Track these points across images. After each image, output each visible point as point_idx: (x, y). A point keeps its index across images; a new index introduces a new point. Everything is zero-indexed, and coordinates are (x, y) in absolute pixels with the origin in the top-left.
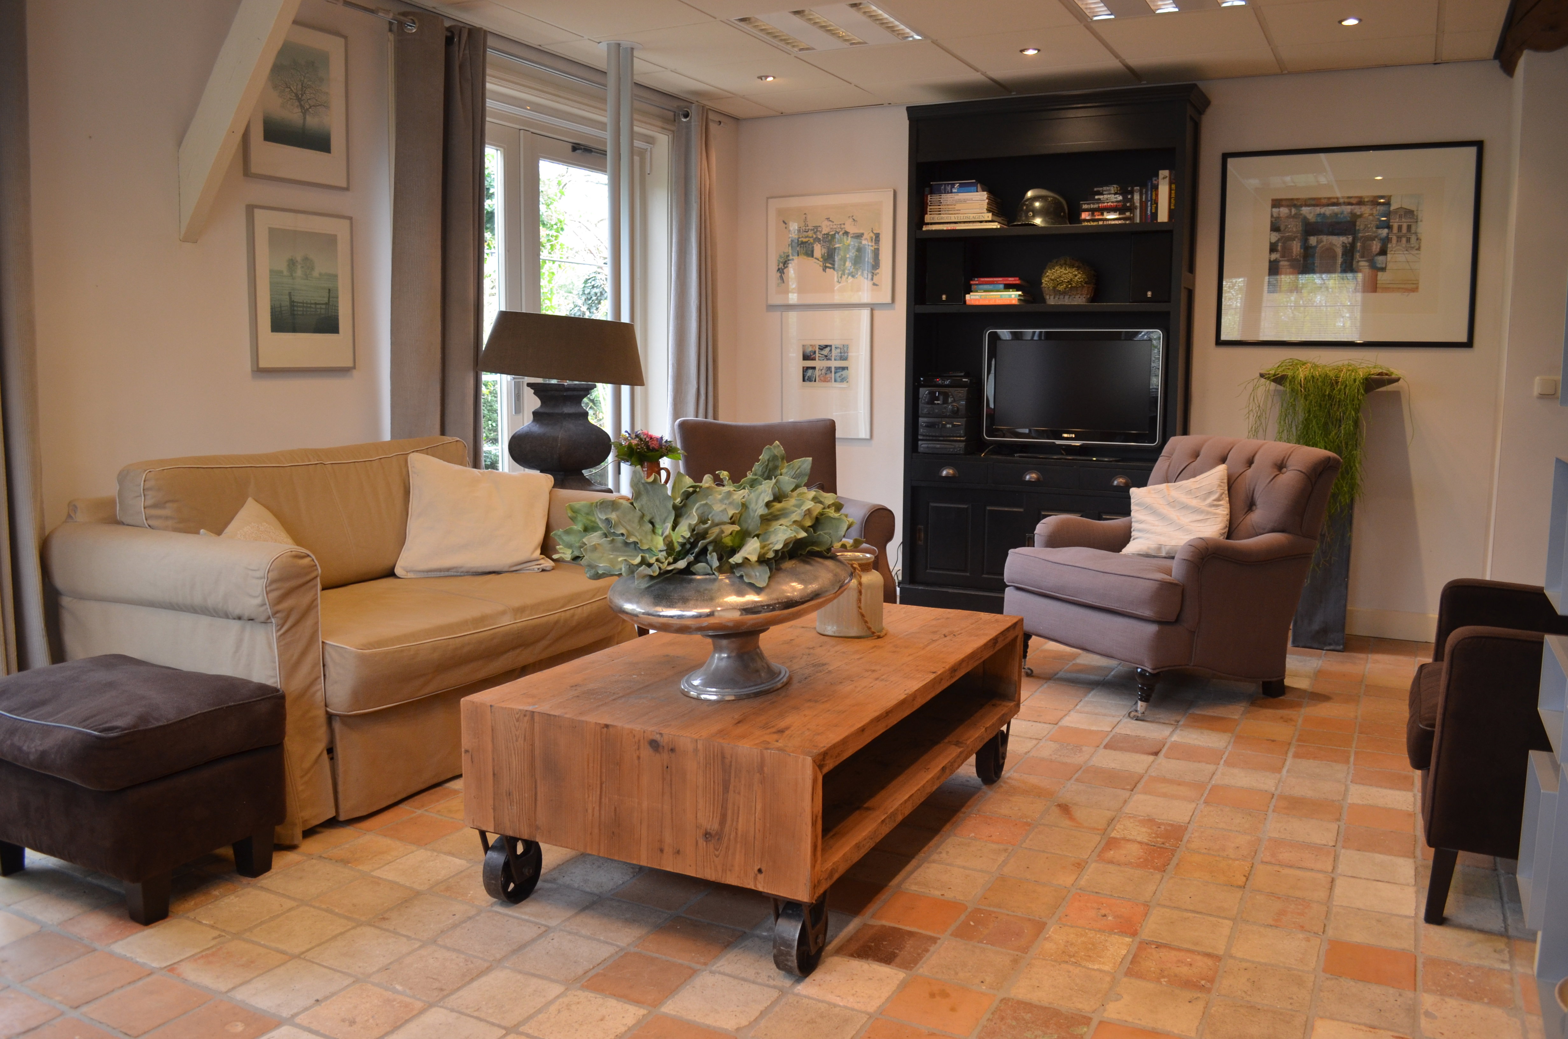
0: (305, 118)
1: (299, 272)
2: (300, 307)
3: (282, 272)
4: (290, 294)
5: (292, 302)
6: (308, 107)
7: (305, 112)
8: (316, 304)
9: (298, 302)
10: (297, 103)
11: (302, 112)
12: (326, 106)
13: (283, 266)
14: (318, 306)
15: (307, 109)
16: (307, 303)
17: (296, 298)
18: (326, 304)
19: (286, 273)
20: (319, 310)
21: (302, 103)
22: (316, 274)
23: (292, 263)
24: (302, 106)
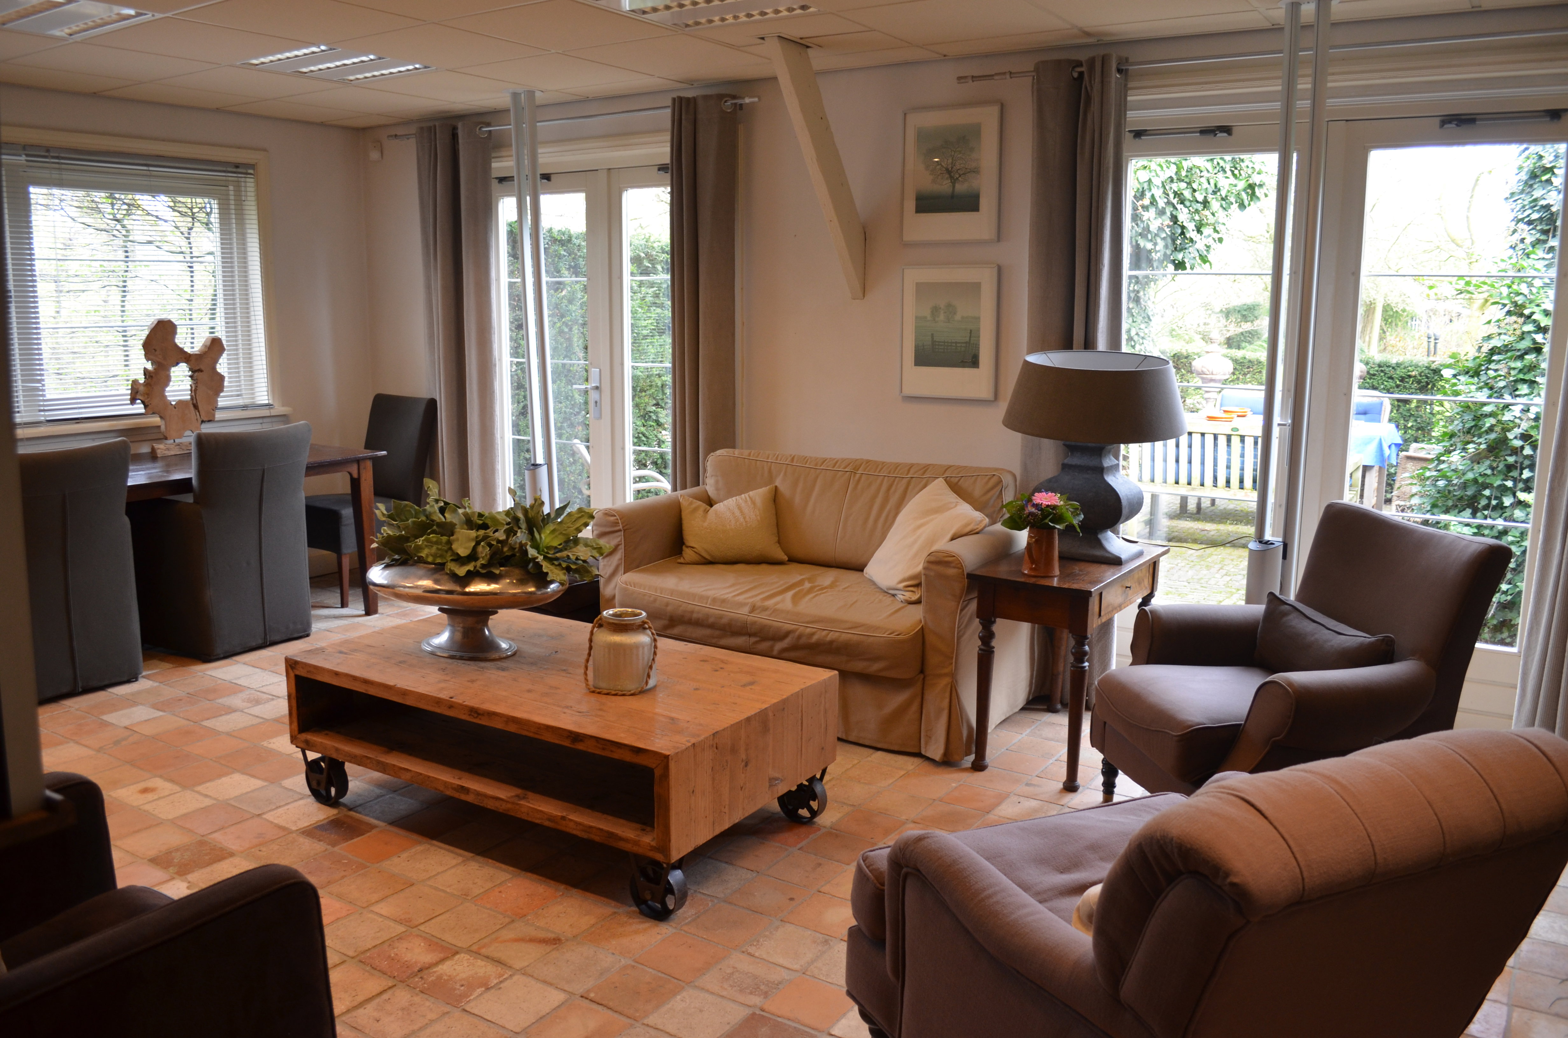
0: (954, 187)
1: (942, 317)
2: (941, 345)
3: (926, 317)
4: (932, 334)
5: (933, 342)
6: (958, 176)
7: (954, 181)
8: (956, 343)
9: (939, 342)
10: (947, 176)
11: (951, 182)
12: (976, 171)
13: (927, 313)
14: (958, 345)
15: (957, 178)
16: (948, 342)
17: (936, 339)
18: (966, 343)
19: (929, 318)
20: (959, 348)
21: (952, 174)
22: (958, 317)
23: (935, 310)
24: (951, 177)
